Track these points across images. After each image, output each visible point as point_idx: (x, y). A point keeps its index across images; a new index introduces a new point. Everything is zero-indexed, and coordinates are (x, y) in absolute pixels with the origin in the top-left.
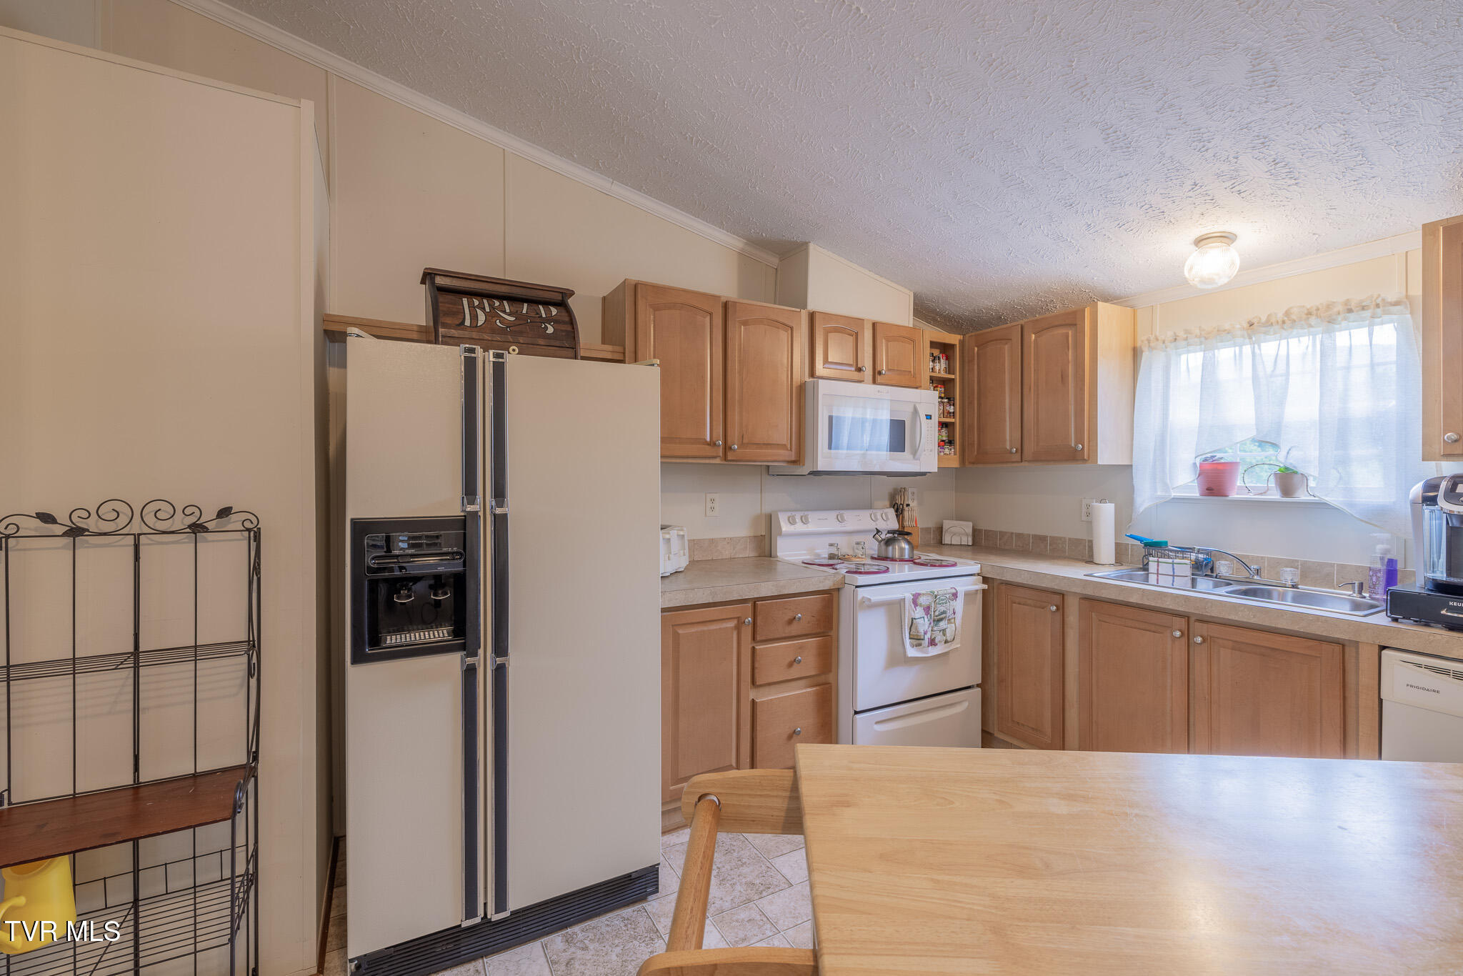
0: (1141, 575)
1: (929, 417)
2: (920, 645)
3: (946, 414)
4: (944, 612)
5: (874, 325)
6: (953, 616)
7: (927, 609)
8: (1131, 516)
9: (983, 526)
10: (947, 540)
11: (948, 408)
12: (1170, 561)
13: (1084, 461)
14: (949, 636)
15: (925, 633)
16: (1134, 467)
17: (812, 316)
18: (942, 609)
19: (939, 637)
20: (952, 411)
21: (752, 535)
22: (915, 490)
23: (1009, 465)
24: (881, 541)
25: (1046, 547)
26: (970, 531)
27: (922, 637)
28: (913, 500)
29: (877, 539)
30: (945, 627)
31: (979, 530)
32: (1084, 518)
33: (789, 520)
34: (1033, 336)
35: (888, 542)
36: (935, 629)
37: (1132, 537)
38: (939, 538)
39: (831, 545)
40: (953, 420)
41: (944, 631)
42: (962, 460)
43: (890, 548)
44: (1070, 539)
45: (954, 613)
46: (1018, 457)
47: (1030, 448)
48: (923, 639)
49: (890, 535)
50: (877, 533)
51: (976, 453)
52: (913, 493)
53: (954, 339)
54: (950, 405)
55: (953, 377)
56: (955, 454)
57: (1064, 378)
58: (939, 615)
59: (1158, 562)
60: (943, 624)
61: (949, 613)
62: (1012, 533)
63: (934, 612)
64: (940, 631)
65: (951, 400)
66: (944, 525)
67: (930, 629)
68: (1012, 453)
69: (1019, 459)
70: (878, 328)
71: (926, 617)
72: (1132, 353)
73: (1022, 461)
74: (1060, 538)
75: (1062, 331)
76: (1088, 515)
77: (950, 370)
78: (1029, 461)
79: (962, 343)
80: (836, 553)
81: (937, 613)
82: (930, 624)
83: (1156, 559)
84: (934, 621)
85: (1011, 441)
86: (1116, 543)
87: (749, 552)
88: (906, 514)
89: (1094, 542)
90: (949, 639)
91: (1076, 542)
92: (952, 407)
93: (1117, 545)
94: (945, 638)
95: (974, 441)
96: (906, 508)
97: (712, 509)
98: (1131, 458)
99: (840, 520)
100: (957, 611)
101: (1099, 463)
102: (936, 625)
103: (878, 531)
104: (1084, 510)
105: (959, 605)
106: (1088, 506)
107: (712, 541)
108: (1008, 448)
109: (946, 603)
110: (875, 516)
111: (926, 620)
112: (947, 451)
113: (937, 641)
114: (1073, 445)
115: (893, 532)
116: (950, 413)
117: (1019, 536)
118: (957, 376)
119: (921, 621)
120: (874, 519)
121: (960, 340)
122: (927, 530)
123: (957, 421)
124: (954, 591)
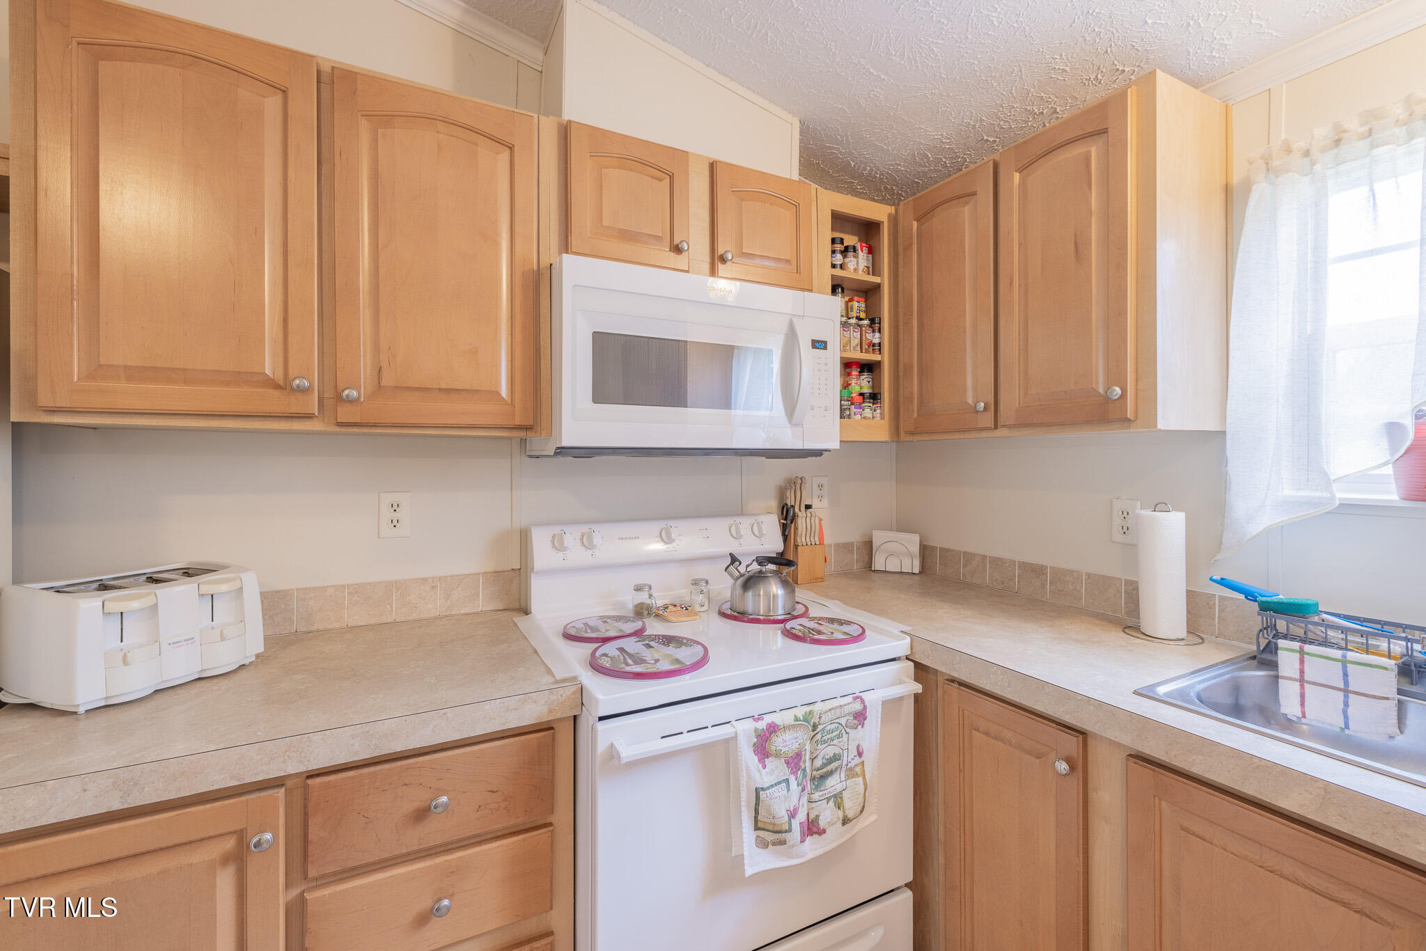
0: (1261, 676)
1: (818, 344)
2: (783, 843)
3: (865, 346)
4: (836, 758)
5: (712, 166)
6: (857, 760)
7: (794, 762)
8: (1221, 536)
9: (936, 542)
10: (878, 564)
11: (869, 336)
12: (1337, 654)
13: (1125, 421)
14: (851, 807)
15: (792, 815)
16: (1228, 436)
17: (565, 132)
18: (830, 751)
19: (827, 815)
20: (876, 341)
21: (490, 569)
22: (824, 481)
23: (974, 435)
24: (738, 578)
25: (1043, 586)
26: (915, 549)
27: (786, 827)
28: (821, 497)
29: (731, 575)
30: (839, 788)
31: (933, 547)
32: (1118, 537)
33: (553, 542)
34: (1017, 176)
35: (750, 582)
36: (816, 796)
37: (1223, 582)
38: (866, 559)
39: (638, 589)
40: (877, 357)
41: (838, 799)
42: (896, 429)
43: (750, 594)
44: (1089, 576)
45: (860, 754)
46: (988, 419)
47: (1011, 400)
48: (789, 831)
49: (755, 567)
50: (732, 563)
51: (916, 415)
52: (821, 486)
53: (877, 211)
54: (874, 331)
55: (877, 280)
56: (882, 417)
57: (1079, 251)
58: (824, 765)
59: (1302, 652)
60: (834, 784)
61: (850, 758)
62: (985, 557)
63: (812, 760)
64: (828, 799)
65: (874, 323)
66: (873, 537)
67: (805, 800)
68: (977, 412)
69: (991, 424)
70: (720, 175)
71: (792, 778)
72: (1223, 196)
73: (996, 427)
74: (1071, 572)
75: (1077, 151)
76: (1125, 531)
77: (874, 269)
78: (1010, 427)
79: (894, 220)
80: (648, 601)
81: (818, 763)
82: (803, 790)
83: (1296, 645)
84: (813, 779)
85: (975, 389)
86: (1188, 591)
87: (484, 602)
88: (801, 522)
89: (1140, 583)
90: (850, 814)
91: (1101, 583)
92: (877, 335)
93: (1190, 595)
94: (840, 813)
95: (912, 393)
96: (801, 514)
97: (395, 524)
98: (1223, 417)
99: (666, 538)
100: (865, 747)
101: (1161, 425)
102: (817, 788)
103: (734, 559)
104: (1117, 521)
105: (869, 736)
106: (1125, 514)
107: (389, 586)
108: (970, 401)
109: (839, 737)
110: (738, 530)
111: (793, 783)
112: (868, 412)
113: (822, 824)
114: (1101, 391)
115: (762, 561)
116: (874, 345)
117: (997, 562)
118: (884, 280)
119: (780, 791)
120: (735, 535)
121: (890, 215)
122: (846, 547)
123: (885, 358)
124: (858, 706)
